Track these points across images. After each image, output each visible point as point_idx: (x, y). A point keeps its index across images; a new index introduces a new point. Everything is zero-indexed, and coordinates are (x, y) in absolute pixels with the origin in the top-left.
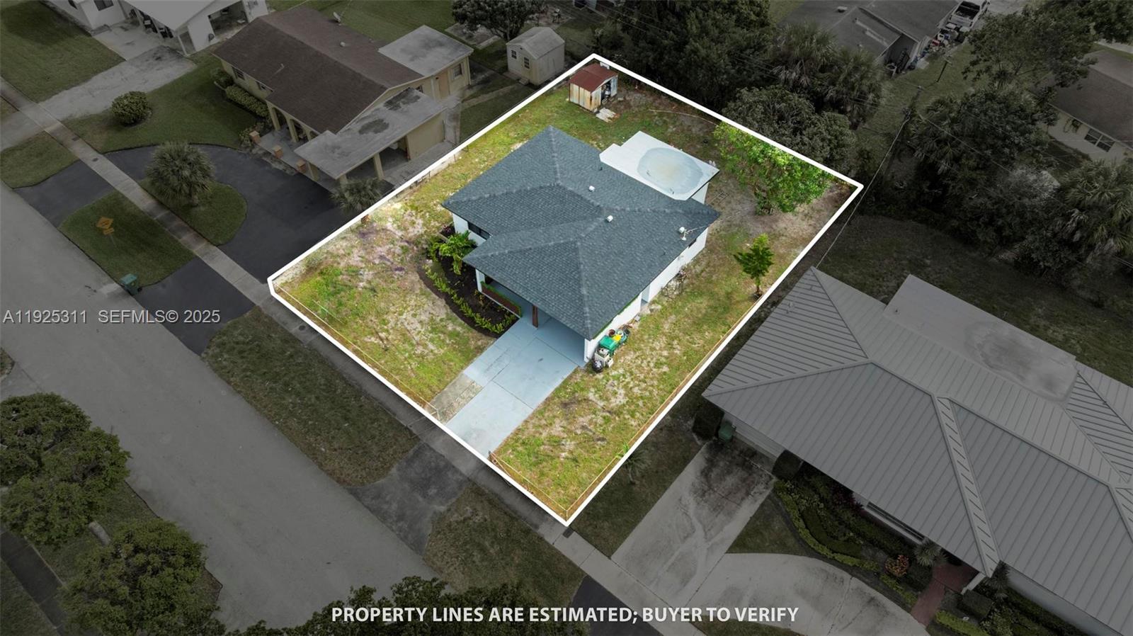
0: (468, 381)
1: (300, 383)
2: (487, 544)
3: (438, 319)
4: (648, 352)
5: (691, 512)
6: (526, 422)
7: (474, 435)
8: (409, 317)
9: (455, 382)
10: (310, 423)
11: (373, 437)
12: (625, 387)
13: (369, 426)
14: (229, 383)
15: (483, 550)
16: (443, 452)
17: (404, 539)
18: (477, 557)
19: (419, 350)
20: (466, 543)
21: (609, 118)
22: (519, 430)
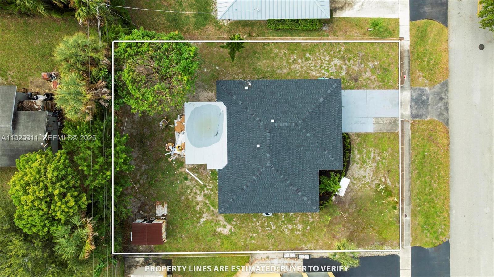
0: (375, 126)
1: (425, 190)
2: (426, 63)
3: (358, 165)
5: (360, 3)
6: (374, 89)
8: (367, 178)
9: (380, 131)
10: (436, 167)
11: (423, 139)
12: (329, 64)
13: (420, 145)
14: (449, 216)
15: (429, 62)
16: (409, 107)
17: (447, 90)
18: (432, 62)
19: (378, 158)
20: (431, 70)
22: (380, 88)
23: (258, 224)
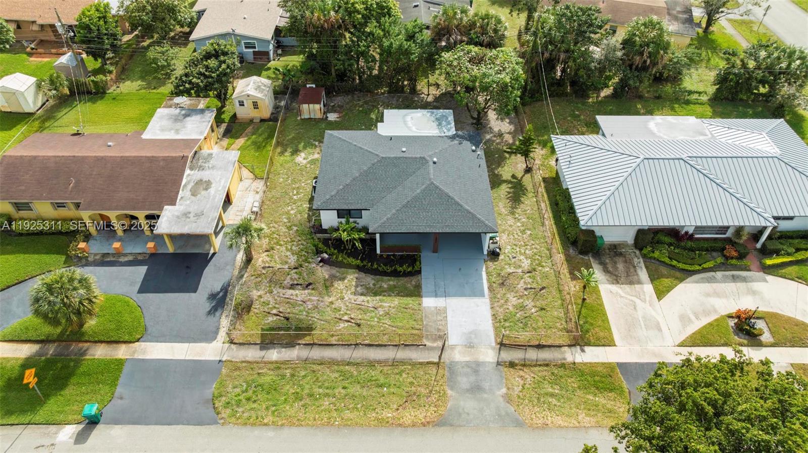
0: (433, 309)
1: (320, 387)
2: (550, 390)
4: (510, 229)
5: (623, 294)
6: (492, 308)
7: (473, 336)
9: (426, 315)
10: (359, 406)
11: (412, 383)
12: (521, 254)
13: (401, 379)
14: (266, 425)
15: (552, 395)
16: (467, 359)
18: (554, 401)
19: (381, 312)
20: (538, 399)
21: (337, 118)
22: (494, 316)
23: (303, 184)
